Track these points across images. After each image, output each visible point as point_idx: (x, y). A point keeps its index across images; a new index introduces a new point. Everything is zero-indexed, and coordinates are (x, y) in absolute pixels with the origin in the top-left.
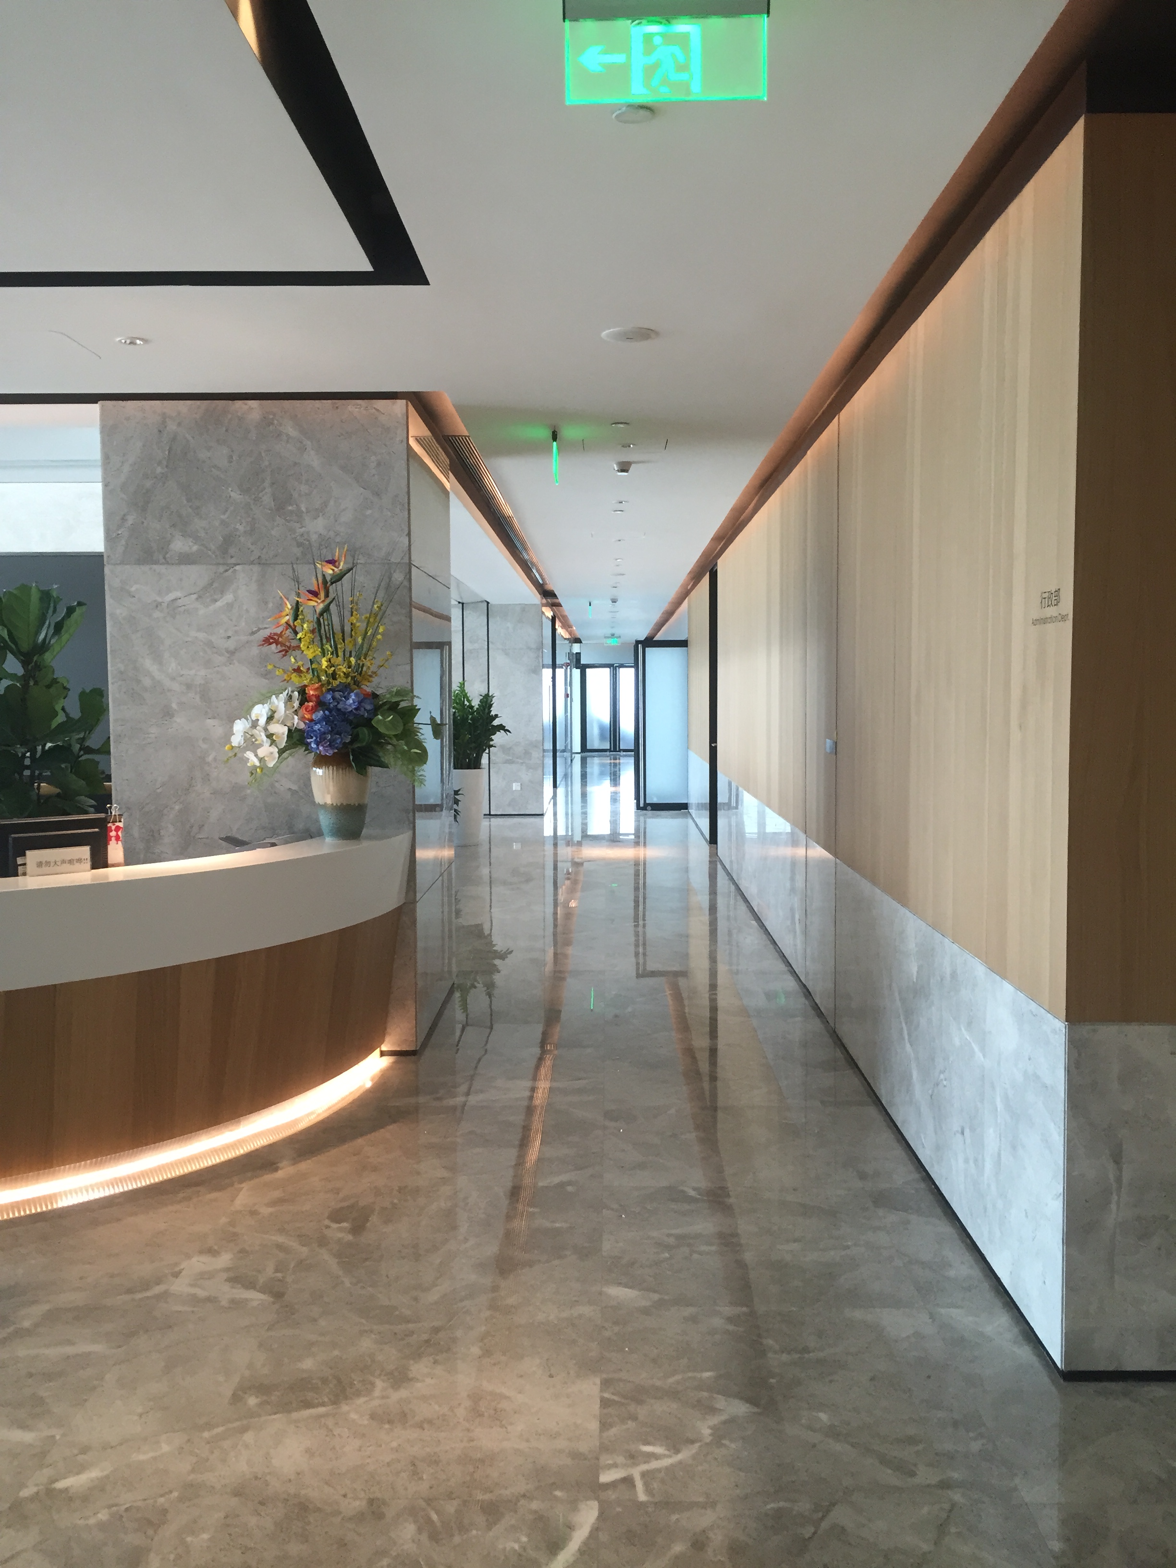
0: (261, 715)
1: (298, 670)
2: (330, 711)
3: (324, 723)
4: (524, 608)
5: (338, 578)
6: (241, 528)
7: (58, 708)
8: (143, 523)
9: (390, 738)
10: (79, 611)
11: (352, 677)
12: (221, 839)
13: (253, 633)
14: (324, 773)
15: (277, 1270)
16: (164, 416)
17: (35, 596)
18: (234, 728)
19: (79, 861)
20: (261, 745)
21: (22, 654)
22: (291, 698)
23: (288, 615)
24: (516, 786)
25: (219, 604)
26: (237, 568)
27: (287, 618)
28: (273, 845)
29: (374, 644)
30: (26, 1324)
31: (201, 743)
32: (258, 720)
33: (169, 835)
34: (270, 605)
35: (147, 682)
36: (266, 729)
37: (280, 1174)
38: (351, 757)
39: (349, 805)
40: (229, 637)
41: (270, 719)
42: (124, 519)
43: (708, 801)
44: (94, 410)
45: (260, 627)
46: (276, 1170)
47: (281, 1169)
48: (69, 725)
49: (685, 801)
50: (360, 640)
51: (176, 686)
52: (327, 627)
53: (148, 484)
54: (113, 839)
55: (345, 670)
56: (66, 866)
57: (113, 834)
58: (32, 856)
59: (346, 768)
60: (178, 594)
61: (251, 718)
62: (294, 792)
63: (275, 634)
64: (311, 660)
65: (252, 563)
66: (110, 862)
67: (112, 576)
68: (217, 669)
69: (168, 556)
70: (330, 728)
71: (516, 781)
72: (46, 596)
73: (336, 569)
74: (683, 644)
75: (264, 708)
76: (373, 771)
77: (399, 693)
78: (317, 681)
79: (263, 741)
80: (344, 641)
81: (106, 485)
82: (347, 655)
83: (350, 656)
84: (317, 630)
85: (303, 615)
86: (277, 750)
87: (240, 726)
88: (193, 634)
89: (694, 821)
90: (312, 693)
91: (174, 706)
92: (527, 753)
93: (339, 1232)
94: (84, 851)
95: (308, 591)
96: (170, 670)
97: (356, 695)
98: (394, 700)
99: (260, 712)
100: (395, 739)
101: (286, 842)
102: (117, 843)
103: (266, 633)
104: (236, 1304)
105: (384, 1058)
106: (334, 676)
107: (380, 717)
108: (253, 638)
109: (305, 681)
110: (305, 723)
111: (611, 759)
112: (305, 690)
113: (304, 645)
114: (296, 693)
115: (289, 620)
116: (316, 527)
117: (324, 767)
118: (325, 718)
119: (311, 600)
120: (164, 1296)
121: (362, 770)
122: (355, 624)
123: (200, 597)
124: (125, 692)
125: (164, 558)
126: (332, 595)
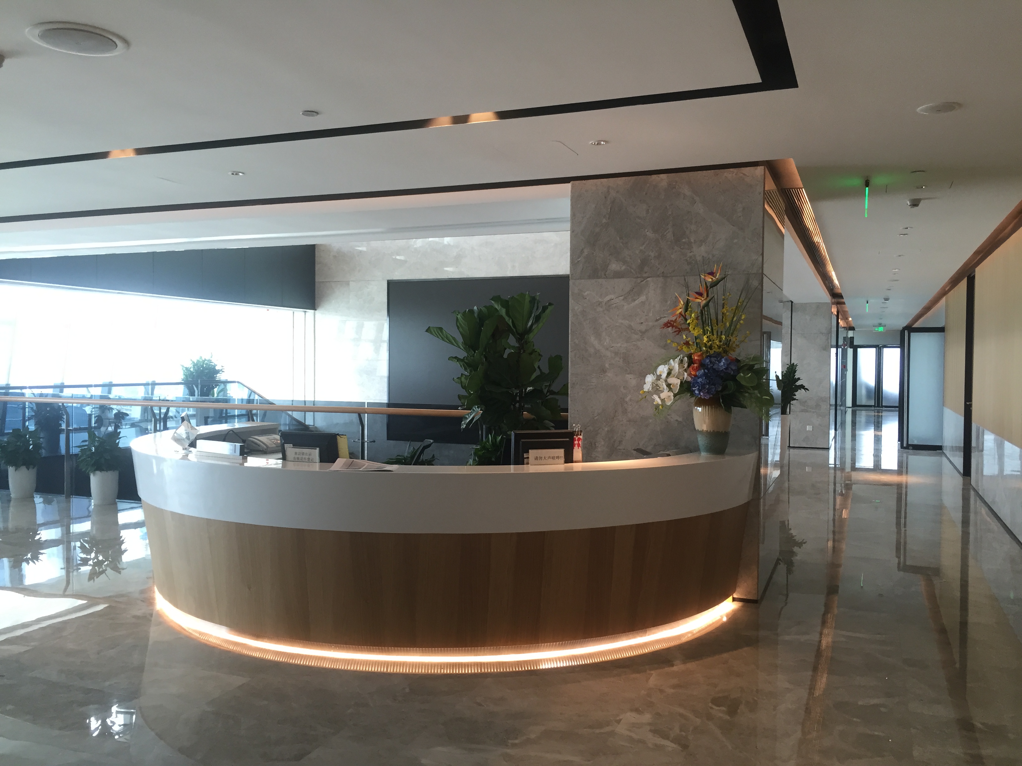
0: (663, 372)
1: (687, 344)
2: (708, 369)
3: (704, 378)
4: (819, 306)
5: (714, 284)
6: (652, 254)
7: (536, 366)
8: (593, 253)
9: (749, 389)
10: (550, 308)
11: (722, 349)
12: (634, 450)
13: (657, 320)
14: (703, 410)
15: (681, 730)
16: (609, 187)
17: (527, 299)
18: (646, 380)
19: (558, 457)
20: (662, 392)
21: (518, 334)
22: (682, 362)
23: (681, 308)
24: (809, 428)
25: (637, 302)
26: (649, 279)
27: (680, 310)
28: (669, 455)
29: (738, 326)
30: (533, 736)
31: (622, 389)
32: (661, 375)
33: (601, 445)
34: (669, 302)
35: (592, 350)
36: (666, 381)
37: (675, 668)
38: (721, 401)
39: (718, 432)
40: (642, 323)
41: (669, 374)
42: (582, 251)
43: (962, 445)
44: (568, 187)
45: (662, 316)
46: (673, 665)
47: (676, 666)
48: (542, 377)
49: (941, 445)
50: (728, 324)
51: (609, 354)
52: (706, 316)
53: (597, 230)
54: (576, 445)
55: (718, 343)
56: (551, 461)
57: (576, 442)
58: (533, 453)
59: (717, 408)
60: (612, 296)
61: (656, 374)
62: (679, 422)
63: (672, 321)
64: (695, 337)
65: (658, 276)
66: (574, 459)
67: (574, 287)
68: (634, 343)
69: (607, 273)
70: (708, 381)
71: (809, 425)
72: (533, 300)
73: (714, 278)
74: (941, 330)
75: (665, 367)
76: (735, 410)
77: (755, 359)
78: (699, 351)
79: (664, 389)
80: (717, 324)
81: (573, 231)
82: (719, 334)
83: (721, 335)
84: (700, 318)
85: (691, 308)
86: (672, 394)
87: (650, 379)
88: (620, 321)
89: (948, 459)
90: (696, 358)
91: (607, 366)
92: (818, 406)
93: (719, 712)
94: (561, 452)
95: (696, 292)
96: (605, 343)
97: (726, 360)
98: (752, 363)
99: (663, 370)
100: (752, 389)
101: (677, 454)
102: (578, 448)
103: (665, 320)
104: (658, 747)
105: (735, 602)
106: (711, 347)
107: (742, 374)
108: (656, 323)
109: (692, 351)
110: (692, 378)
111: (875, 412)
112: (691, 356)
113: (692, 327)
114: (686, 358)
115: (681, 311)
116: (700, 252)
117: (702, 406)
118: (705, 374)
119: (698, 298)
120: (612, 734)
121: (728, 409)
122: (725, 314)
123: (625, 298)
124: (578, 357)
125: (605, 275)
126: (710, 296)
